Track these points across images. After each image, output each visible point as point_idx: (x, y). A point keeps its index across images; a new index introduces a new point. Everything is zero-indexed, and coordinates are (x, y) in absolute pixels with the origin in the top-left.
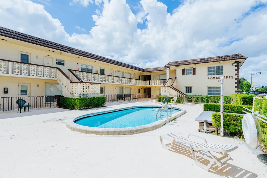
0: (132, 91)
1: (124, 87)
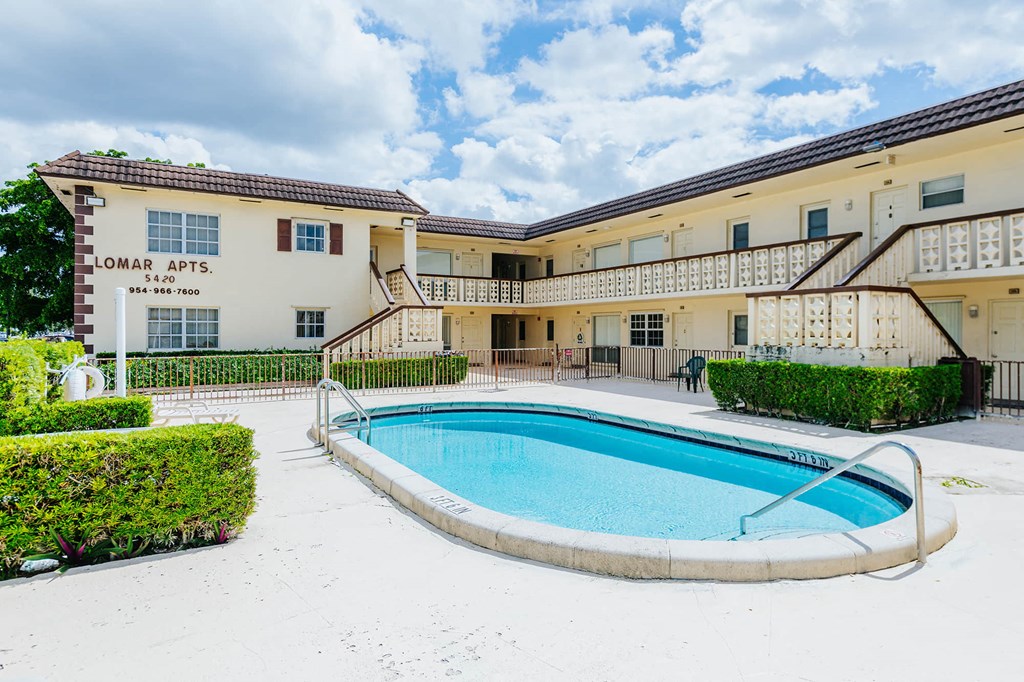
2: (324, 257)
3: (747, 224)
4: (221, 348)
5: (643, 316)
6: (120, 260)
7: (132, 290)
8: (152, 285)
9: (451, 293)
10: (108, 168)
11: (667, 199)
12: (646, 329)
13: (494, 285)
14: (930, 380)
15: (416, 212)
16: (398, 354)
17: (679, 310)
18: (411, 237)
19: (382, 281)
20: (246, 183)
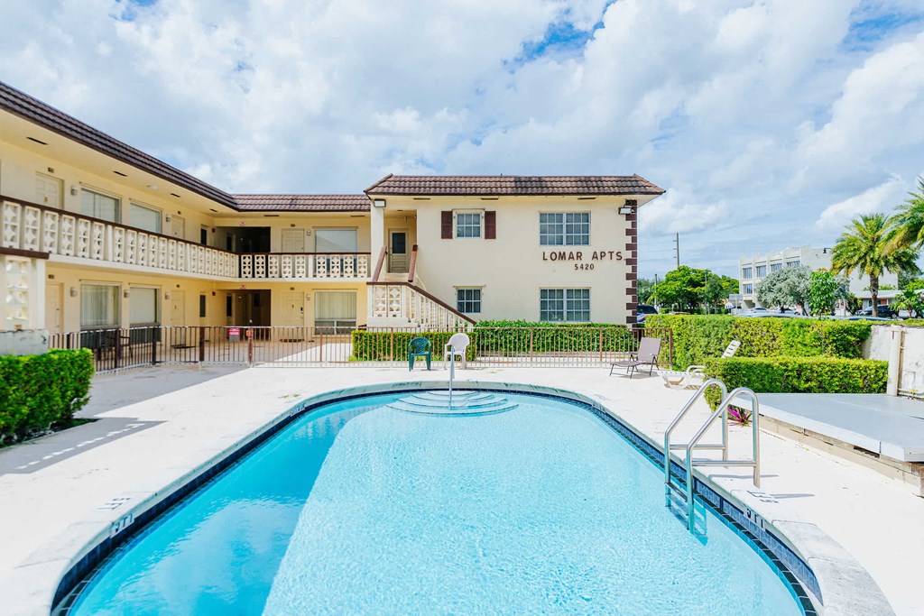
0: (165, 306)
1: (125, 287)
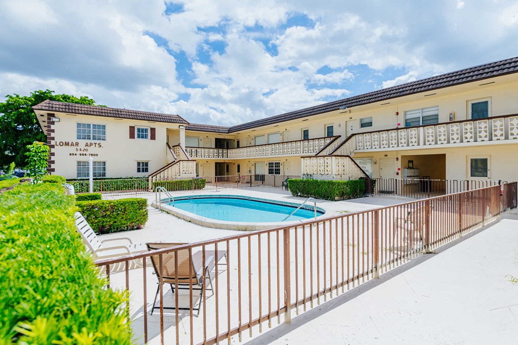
2: (148, 141)
3: (308, 130)
4: (107, 176)
5: (273, 163)
6: (66, 143)
7: (71, 154)
8: (78, 153)
9: (199, 154)
10: (61, 106)
11: (280, 121)
12: (274, 168)
13: (216, 151)
14: (354, 184)
15: (185, 124)
16: (179, 178)
17: (285, 161)
18: (183, 133)
19: (172, 150)
20: (117, 112)
